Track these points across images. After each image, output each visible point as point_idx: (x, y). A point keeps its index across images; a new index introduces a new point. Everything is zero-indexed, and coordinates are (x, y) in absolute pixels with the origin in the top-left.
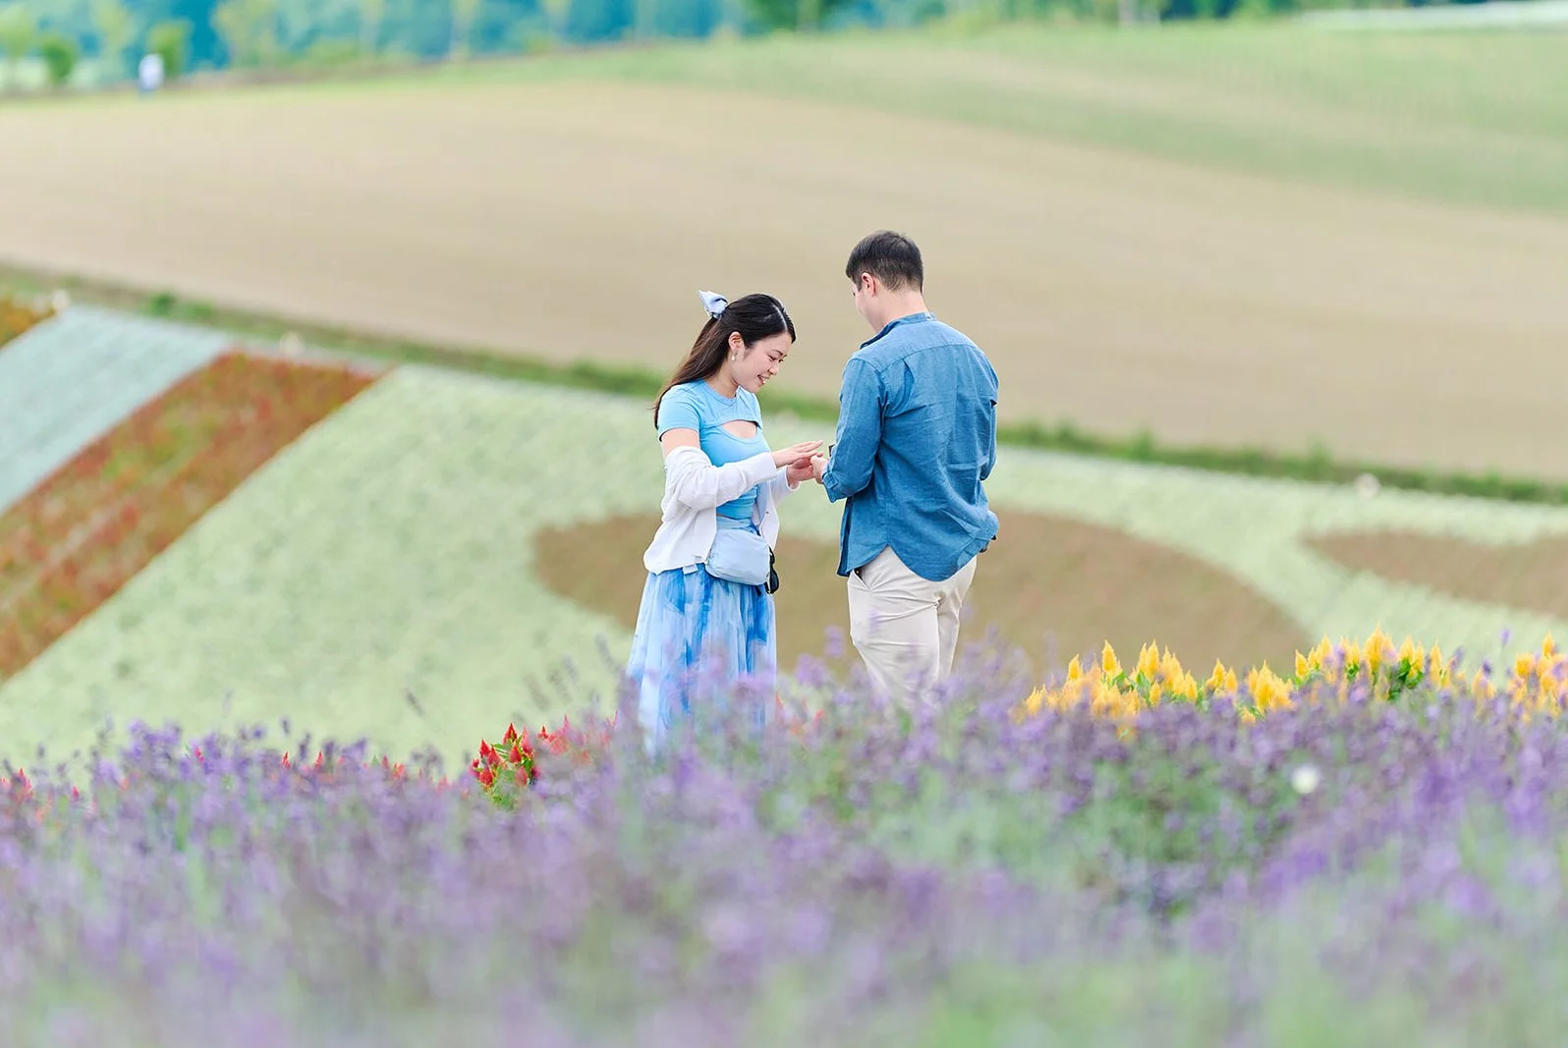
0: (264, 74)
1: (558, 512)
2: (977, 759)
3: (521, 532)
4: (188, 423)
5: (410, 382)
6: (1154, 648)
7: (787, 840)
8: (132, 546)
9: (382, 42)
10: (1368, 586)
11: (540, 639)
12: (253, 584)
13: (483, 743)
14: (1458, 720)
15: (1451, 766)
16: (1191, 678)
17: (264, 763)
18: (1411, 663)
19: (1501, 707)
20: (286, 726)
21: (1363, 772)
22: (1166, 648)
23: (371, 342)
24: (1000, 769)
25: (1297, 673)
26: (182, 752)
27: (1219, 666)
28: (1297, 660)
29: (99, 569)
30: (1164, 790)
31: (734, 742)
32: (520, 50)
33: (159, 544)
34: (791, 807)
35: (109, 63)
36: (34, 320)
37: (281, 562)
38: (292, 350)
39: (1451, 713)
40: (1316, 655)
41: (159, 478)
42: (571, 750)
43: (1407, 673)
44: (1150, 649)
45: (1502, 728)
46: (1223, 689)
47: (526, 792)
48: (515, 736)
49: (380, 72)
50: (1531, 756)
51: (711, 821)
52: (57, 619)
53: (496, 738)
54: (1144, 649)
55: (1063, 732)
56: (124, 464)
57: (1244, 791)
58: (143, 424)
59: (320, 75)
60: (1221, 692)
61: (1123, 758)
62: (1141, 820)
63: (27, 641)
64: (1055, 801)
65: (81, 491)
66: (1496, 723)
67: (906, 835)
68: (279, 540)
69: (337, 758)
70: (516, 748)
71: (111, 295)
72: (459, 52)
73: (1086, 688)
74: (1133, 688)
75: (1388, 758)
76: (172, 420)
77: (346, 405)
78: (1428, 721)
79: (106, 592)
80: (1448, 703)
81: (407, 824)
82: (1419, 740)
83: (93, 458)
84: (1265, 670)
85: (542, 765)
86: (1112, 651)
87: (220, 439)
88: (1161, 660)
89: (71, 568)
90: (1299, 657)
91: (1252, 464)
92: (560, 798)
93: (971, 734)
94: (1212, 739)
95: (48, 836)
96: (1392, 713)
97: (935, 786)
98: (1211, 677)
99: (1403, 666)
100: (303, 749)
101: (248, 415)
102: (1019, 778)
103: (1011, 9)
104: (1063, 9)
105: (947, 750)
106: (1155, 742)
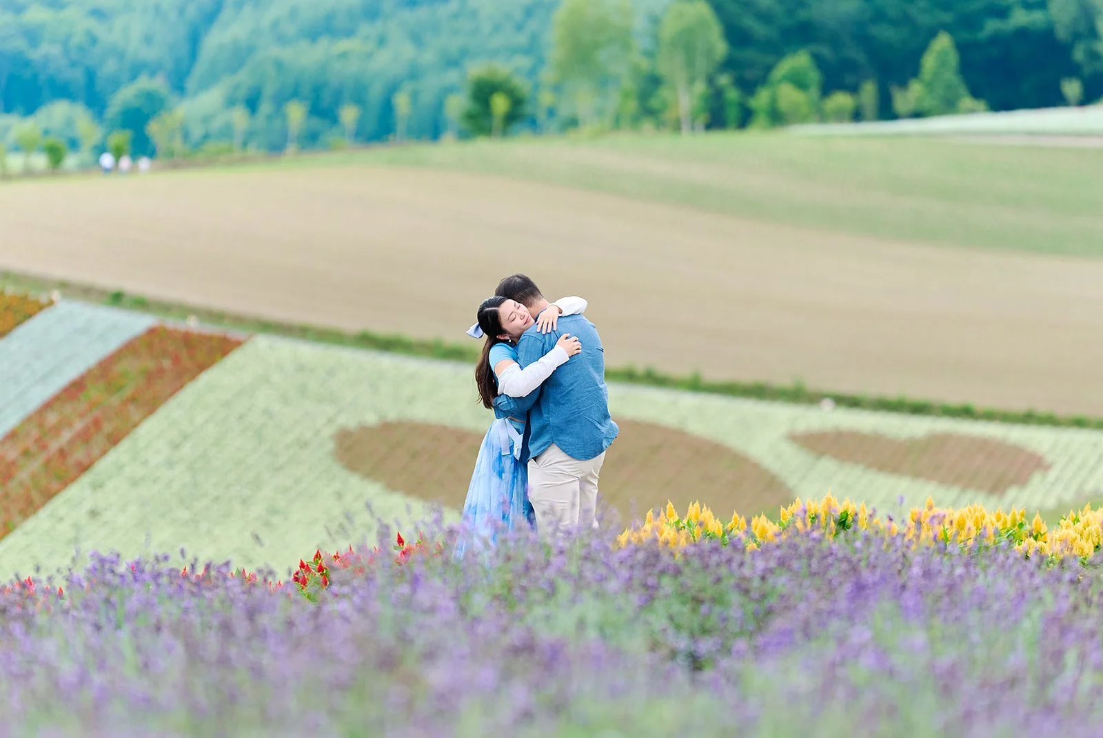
0: (175, 162)
1: (349, 420)
2: (589, 574)
3: (328, 432)
4: (130, 367)
5: (262, 342)
6: (697, 504)
7: (476, 620)
8: (99, 440)
9: (245, 143)
10: (828, 464)
11: (339, 496)
12: (170, 464)
13: (301, 561)
14: (873, 549)
15: (867, 576)
16: (719, 522)
17: (170, 575)
18: (849, 513)
19: (899, 542)
20: (183, 552)
21: (817, 581)
22: (704, 505)
23: (239, 320)
24: (602, 579)
25: (781, 519)
26: (122, 568)
27: (736, 515)
28: (781, 511)
29: (79, 454)
30: (700, 591)
31: (446, 563)
32: (328, 148)
33: (114, 440)
34: (479, 602)
35: (85, 155)
36: (41, 308)
37: (186, 449)
38: (192, 324)
39: (869, 546)
40: (794, 508)
41: (115, 400)
42: (350, 568)
43: (847, 519)
44: (695, 505)
45: (899, 553)
46: (738, 528)
47: (323, 592)
48: (320, 557)
49: (243, 161)
50: (916, 570)
51: (432, 610)
52: (54, 485)
53: (309, 559)
54: (691, 505)
55: (641, 556)
56: (94, 392)
57: (746, 592)
58: (105, 368)
59: (210, 162)
60: (737, 530)
61: (678, 572)
62: (686, 609)
63: (36, 496)
64: (635, 598)
65: (68, 409)
66: (896, 551)
67: (548, 618)
68: (186, 437)
69: (213, 573)
70: (321, 564)
71: (87, 293)
72: (291, 149)
73: (656, 529)
74: (685, 528)
75: (832, 572)
76: (121, 367)
78: (856, 551)
79: (84, 468)
80: (867, 539)
81: (252, 613)
82: (849, 561)
83: (75, 388)
84: (763, 518)
85: (334, 576)
86: (672, 506)
87: (151, 377)
88: (701, 512)
89: (62, 453)
90: (783, 509)
91: (759, 392)
92: (344, 596)
93: (586, 558)
94: (729, 561)
95: (41, 619)
96: (835, 547)
97: (565, 589)
98: (730, 521)
99: (845, 515)
100: (193, 567)
101: (167, 363)
102: (613, 585)
103: (617, 123)
104: (647, 125)
105: (572, 568)
106: (696, 563)
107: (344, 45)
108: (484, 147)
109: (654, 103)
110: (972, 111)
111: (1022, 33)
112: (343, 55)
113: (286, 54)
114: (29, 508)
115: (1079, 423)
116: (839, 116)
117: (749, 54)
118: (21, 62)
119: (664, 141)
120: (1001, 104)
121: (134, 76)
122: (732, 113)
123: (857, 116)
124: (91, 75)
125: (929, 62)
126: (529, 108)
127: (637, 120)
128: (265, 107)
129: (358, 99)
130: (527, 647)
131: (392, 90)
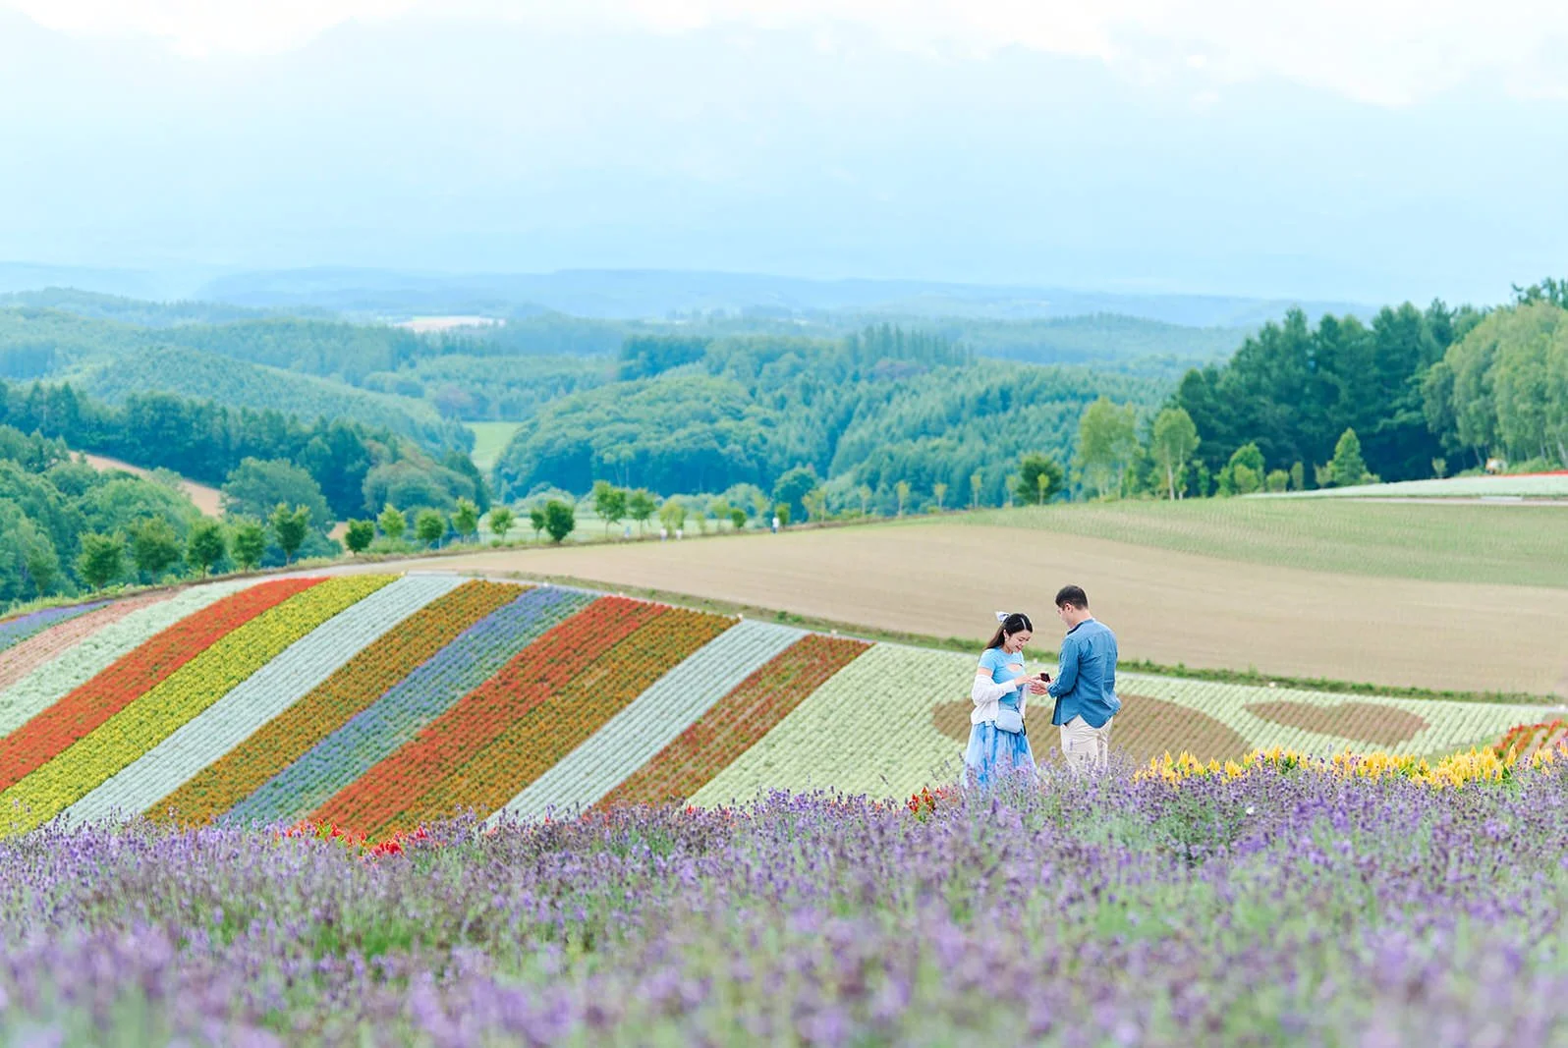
0: (821, 524)
3: (928, 707)
4: (792, 664)
5: (882, 645)
6: (1186, 752)
7: (1037, 833)
8: (771, 716)
9: (870, 510)
10: (1274, 725)
11: (938, 750)
12: (820, 730)
13: (913, 795)
14: (1311, 782)
16: (1201, 765)
17: (824, 805)
18: (1291, 759)
19: (1329, 777)
20: (833, 789)
21: (1274, 804)
22: (1192, 752)
23: (866, 631)
24: (1124, 804)
25: (1245, 763)
26: (791, 800)
27: (1213, 760)
29: (758, 725)
30: (1191, 812)
32: (925, 512)
33: (782, 715)
34: (1038, 821)
35: (759, 520)
36: (731, 624)
37: (831, 720)
38: (834, 634)
39: (1308, 780)
40: (1254, 755)
41: (782, 687)
42: (949, 798)
43: (1290, 763)
45: (1329, 785)
46: (1214, 770)
47: (930, 815)
48: (926, 792)
49: (868, 523)
50: (1341, 797)
51: (1007, 827)
53: (919, 793)
54: (1182, 753)
55: (1150, 788)
56: (766, 682)
57: (1224, 812)
61: (1176, 799)
62: (1182, 825)
63: (729, 754)
65: (750, 693)
66: (1327, 783)
67: (1087, 832)
68: (830, 712)
69: (854, 803)
70: (926, 797)
71: (761, 613)
72: (901, 514)
73: (1159, 770)
74: (1178, 770)
76: (785, 664)
78: (1299, 783)
79: (762, 734)
80: (1306, 776)
81: (882, 831)
82: (1295, 791)
83: (755, 678)
84: (1232, 762)
85: (937, 804)
86: (1169, 754)
87: (806, 671)
88: (1189, 758)
89: (746, 724)
90: (1245, 756)
91: (1225, 677)
92: (944, 818)
93: (1112, 790)
94: (1212, 790)
95: (737, 836)
96: (1284, 781)
97: (1098, 811)
98: (1209, 765)
99: (1288, 760)
100: (840, 798)
101: (817, 661)
102: (1131, 808)
103: (1124, 493)
104: (1145, 495)
105: (1103, 797)
106: (1188, 792)
107: (937, 442)
108: (1032, 509)
109: (1150, 479)
110: (1370, 482)
111: (1403, 426)
112: (934, 449)
113: (896, 449)
114: (724, 761)
115: (1447, 696)
116: (1277, 487)
117: (1214, 444)
118: (713, 454)
119: (1158, 504)
120: (1390, 478)
121: (792, 466)
122: (1204, 484)
123: (1290, 486)
124: (762, 463)
125: (1340, 447)
126: (1063, 484)
127: (1138, 491)
128: (882, 485)
129: (946, 479)
130: (1073, 851)
131: (969, 472)
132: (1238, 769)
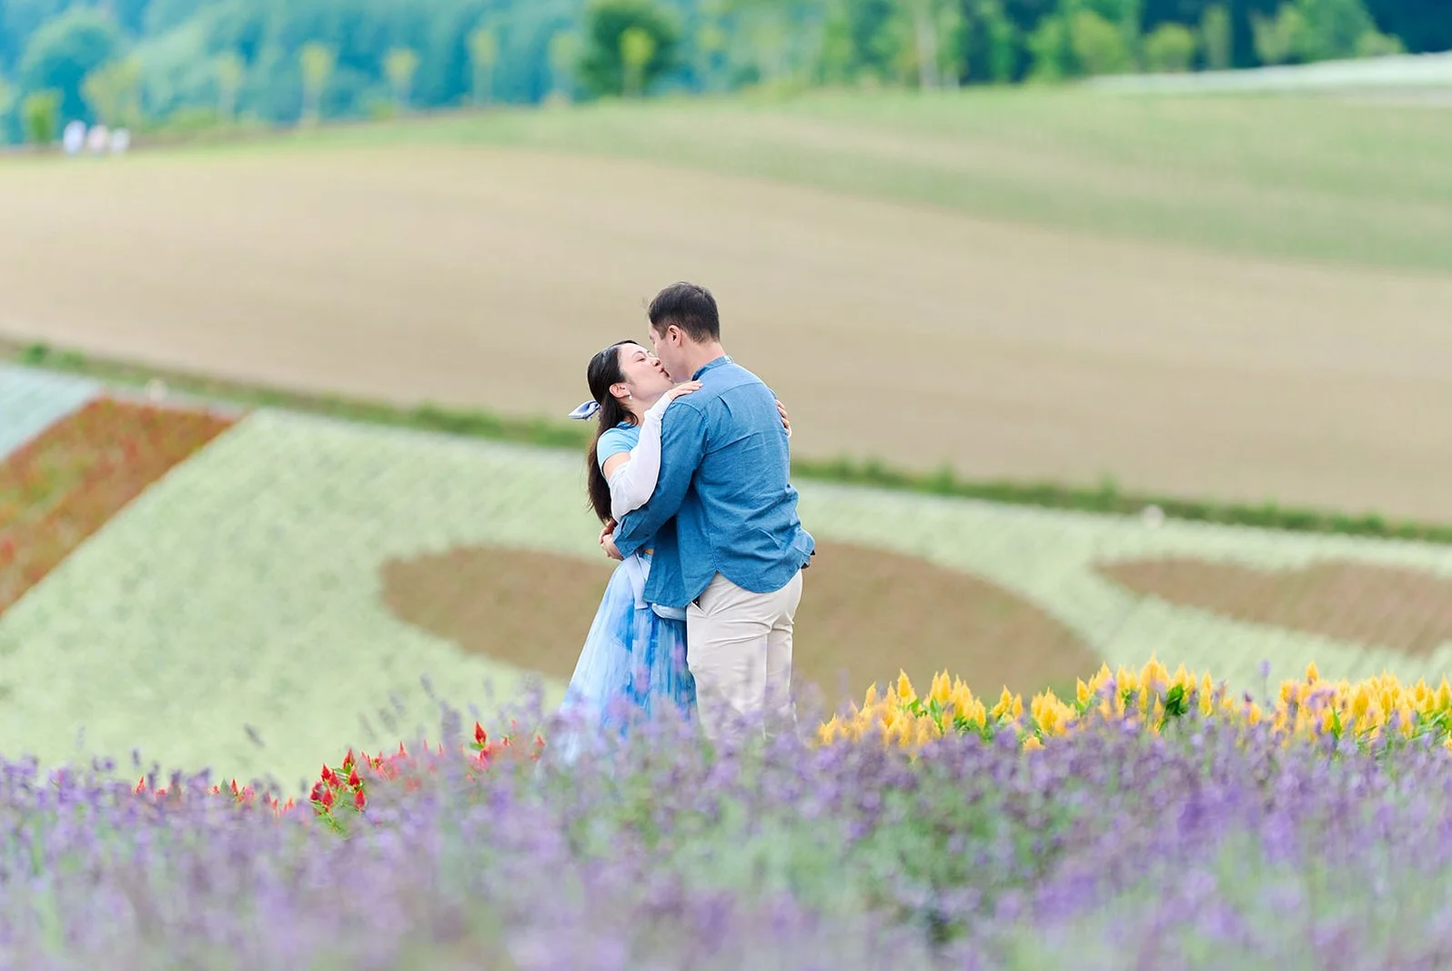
1: (402, 545)
2: (772, 789)
4: (61, 464)
5: (265, 423)
6: (945, 676)
7: (596, 863)
8: (10, 577)
9: (238, 109)
10: (1155, 610)
11: (387, 662)
12: (122, 613)
13: (325, 767)
14: (1221, 747)
15: (1213, 792)
16: (980, 704)
17: (115, 792)
18: (1184, 689)
19: (1261, 736)
20: (136, 758)
21: (1132, 798)
22: (957, 677)
23: (230, 388)
24: (793, 797)
25: (1078, 699)
26: (41, 781)
27: (1006, 693)
28: (1078, 686)
30: (949, 815)
31: (549, 772)
32: (366, 116)
33: (34, 575)
34: (601, 834)
37: (147, 590)
38: (156, 395)
39: (1214, 742)
40: (1099, 681)
41: (34, 514)
42: (400, 779)
43: (1181, 698)
44: (942, 677)
45: (1261, 754)
46: (1010, 713)
47: (358, 818)
48: (354, 761)
49: (236, 138)
50: (1288, 781)
51: (525, 847)
53: (336, 765)
54: (936, 677)
55: (855, 760)
57: (1019, 816)
59: (183, 139)
60: (1009, 716)
61: (912, 785)
62: (927, 843)
64: (844, 827)
66: (1257, 750)
67: (709, 858)
68: (145, 571)
69: (184, 788)
70: (354, 772)
72: (310, 118)
73: (880, 716)
74: (926, 713)
75: (1156, 785)
76: (45, 461)
77: (206, 447)
78: (1194, 750)
80: (1211, 732)
82: (1183, 767)
84: (1050, 696)
85: (370, 793)
86: (907, 679)
87: (91, 478)
88: (952, 687)
90: (1080, 683)
91: (1046, 497)
92: (388, 825)
93: (770, 763)
94: (994, 768)
96: (1160, 743)
97: (736, 812)
98: (998, 702)
99: (1178, 693)
100: (152, 779)
101: (116, 456)
102: (810, 806)
103: (822, 75)
104: (867, 79)
105: (746, 779)
106: (942, 770)
108: (613, 114)
109: (879, 44)
110: (1378, 54)
116: (1170, 63)
119: (894, 104)
120: (1426, 42)
121: (61, 7)
122: (1002, 60)
123: (1198, 62)
126: (680, 55)
127: (849, 72)
128: (269, 54)
129: (415, 39)
130: (672, 907)
131: (469, 23)
132: (1065, 713)
